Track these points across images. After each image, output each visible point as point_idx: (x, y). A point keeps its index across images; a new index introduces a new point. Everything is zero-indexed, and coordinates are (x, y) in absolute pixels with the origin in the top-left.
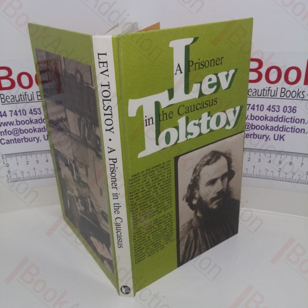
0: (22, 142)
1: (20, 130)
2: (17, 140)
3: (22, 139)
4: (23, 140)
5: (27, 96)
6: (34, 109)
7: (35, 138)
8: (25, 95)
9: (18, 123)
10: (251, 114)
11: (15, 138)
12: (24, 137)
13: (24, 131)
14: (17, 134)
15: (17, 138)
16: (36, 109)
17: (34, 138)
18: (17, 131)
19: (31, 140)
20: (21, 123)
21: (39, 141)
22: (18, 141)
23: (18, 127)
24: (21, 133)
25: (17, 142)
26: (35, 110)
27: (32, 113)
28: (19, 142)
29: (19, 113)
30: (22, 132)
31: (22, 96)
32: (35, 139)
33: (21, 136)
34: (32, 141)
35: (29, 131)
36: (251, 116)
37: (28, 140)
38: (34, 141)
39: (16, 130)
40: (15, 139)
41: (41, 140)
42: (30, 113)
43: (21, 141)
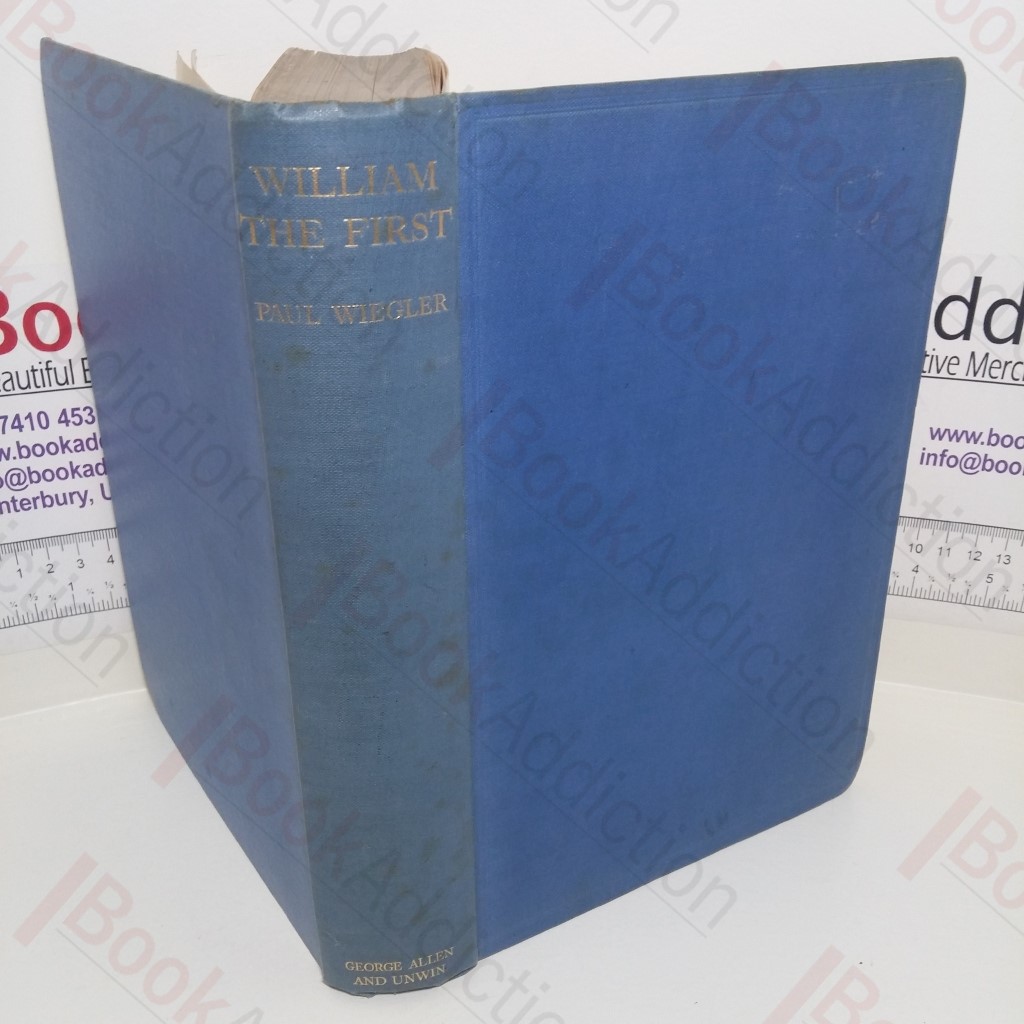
0: (36, 508)
1: (30, 473)
2: (18, 504)
3: (35, 499)
4: (39, 502)
5: (52, 372)
6: (73, 410)
7: (74, 493)
8: (48, 369)
9: (24, 452)
11: (13, 498)
12: (42, 493)
13: (41, 476)
14: (19, 483)
15: (19, 496)
16: (78, 409)
17: (71, 495)
18: (19, 475)
19: (61, 501)
20: (31, 451)
21: (88, 502)
22: (22, 505)
23: (23, 464)
24: (32, 482)
25: (18, 507)
26: (76, 412)
27: (67, 422)
28: (26, 507)
29: (26, 423)
30: (35, 477)
31: (38, 374)
32: (75, 497)
33: (32, 491)
34: (65, 502)
35: (56, 474)
37: (55, 500)
38: (72, 502)
39: (17, 472)
40: (14, 500)
41: (91, 500)
42: (60, 422)
43: (32, 505)
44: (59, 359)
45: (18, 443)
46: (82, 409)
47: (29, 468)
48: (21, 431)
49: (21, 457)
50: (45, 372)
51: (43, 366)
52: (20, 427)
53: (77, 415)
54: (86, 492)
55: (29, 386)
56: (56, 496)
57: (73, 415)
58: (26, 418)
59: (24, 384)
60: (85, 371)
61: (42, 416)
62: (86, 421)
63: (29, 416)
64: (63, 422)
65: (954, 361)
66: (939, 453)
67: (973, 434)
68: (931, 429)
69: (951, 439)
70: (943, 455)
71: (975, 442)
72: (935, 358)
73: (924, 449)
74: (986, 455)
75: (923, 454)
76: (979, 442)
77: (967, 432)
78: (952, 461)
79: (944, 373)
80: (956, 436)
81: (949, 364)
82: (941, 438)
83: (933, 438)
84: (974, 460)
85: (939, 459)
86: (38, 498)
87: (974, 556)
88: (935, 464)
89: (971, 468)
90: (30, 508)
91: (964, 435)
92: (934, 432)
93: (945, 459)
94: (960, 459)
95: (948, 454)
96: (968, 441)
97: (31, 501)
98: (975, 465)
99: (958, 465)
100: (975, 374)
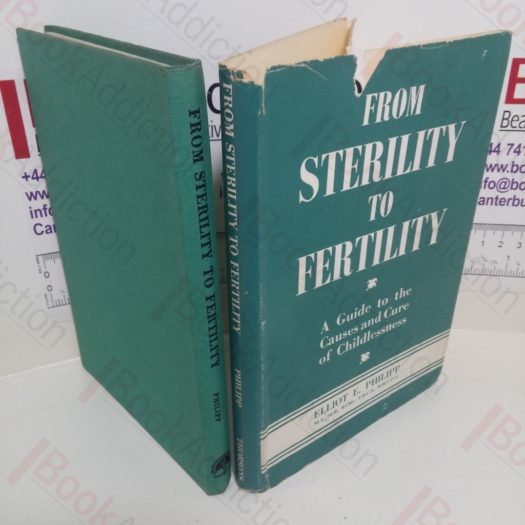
10: (513, 162)
36: (513, 166)
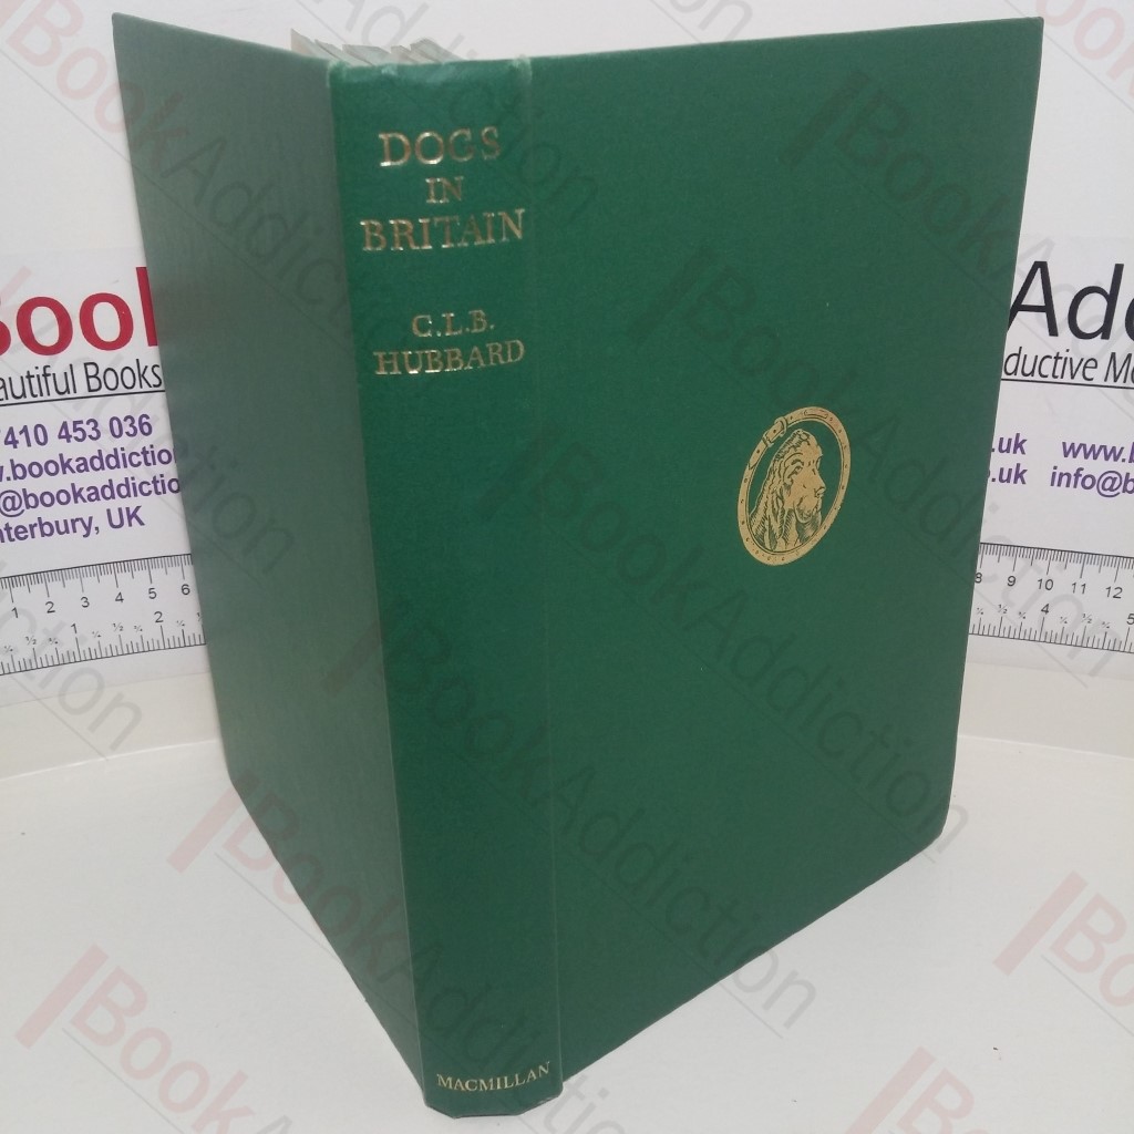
44: (59, 363)
45: (12, 461)
46: (85, 422)
47: (24, 490)
48: (15, 447)
49: (16, 477)
50: (42, 379)
51: (40, 372)
52: (15, 443)
53: (81, 429)
54: (91, 519)
55: (24, 395)
56: (57, 523)
57: (75, 430)
58: (21, 433)
59: (18, 392)
60: (88, 377)
61: (39, 429)
62: (90, 436)
63: (25, 430)
64: (63, 437)
65: (1092, 364)
66: (1073, 472)
67: (1114, 449)
68: (1064, 444)
69: (1086, 456)
70: (1077, 475)
71: (1116, 459)
72: (1068, 360)
73: (1055, 468)
74: (1128, 474)
75: (1054, 474)
76: (1120, 459)
77: (1105, 447)
78: (1088, 482)
79: (1079, 378)
80: (1092, 452)
81: (1085, 367)
82: (1075, 456)
83: (1066, 455)
84: (1114, 480)
85: (1073, 478)
86: (35, 525)
87: (1113, 592)
88: (1068, 485)
89: (1111, 489)
90: (26, 537)
91: (1102, 451)
92: (1068, 447)
93: (1080, 479)
94: (1097, 478)
95: (1083, 473)
96: (1107, 458)
97: (28, 529)
98: (1115, 487)
99: (1095, 487)
100: (1116, 379)
